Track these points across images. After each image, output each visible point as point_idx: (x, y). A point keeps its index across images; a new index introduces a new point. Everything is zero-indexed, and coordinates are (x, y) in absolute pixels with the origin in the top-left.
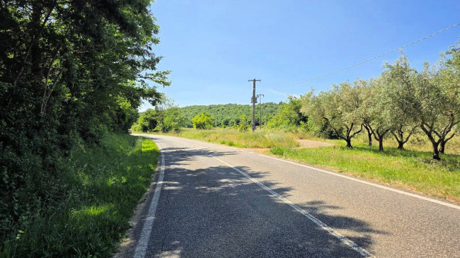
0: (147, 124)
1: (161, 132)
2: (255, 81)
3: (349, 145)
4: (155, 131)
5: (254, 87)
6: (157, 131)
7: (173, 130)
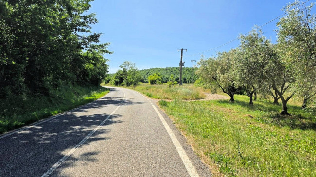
0: (118, 80)
1: (125, 86)
2: (182, 50)
3: (232, 99)
4: (122, 85)
5: (182, 55)
6: (123, 85)
7: (132, 85)
